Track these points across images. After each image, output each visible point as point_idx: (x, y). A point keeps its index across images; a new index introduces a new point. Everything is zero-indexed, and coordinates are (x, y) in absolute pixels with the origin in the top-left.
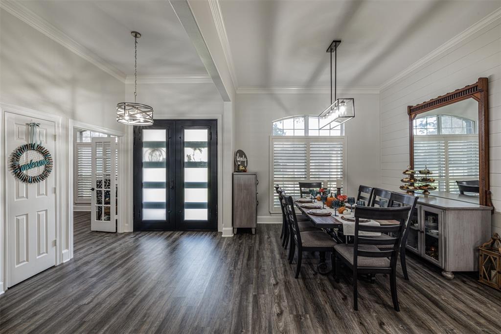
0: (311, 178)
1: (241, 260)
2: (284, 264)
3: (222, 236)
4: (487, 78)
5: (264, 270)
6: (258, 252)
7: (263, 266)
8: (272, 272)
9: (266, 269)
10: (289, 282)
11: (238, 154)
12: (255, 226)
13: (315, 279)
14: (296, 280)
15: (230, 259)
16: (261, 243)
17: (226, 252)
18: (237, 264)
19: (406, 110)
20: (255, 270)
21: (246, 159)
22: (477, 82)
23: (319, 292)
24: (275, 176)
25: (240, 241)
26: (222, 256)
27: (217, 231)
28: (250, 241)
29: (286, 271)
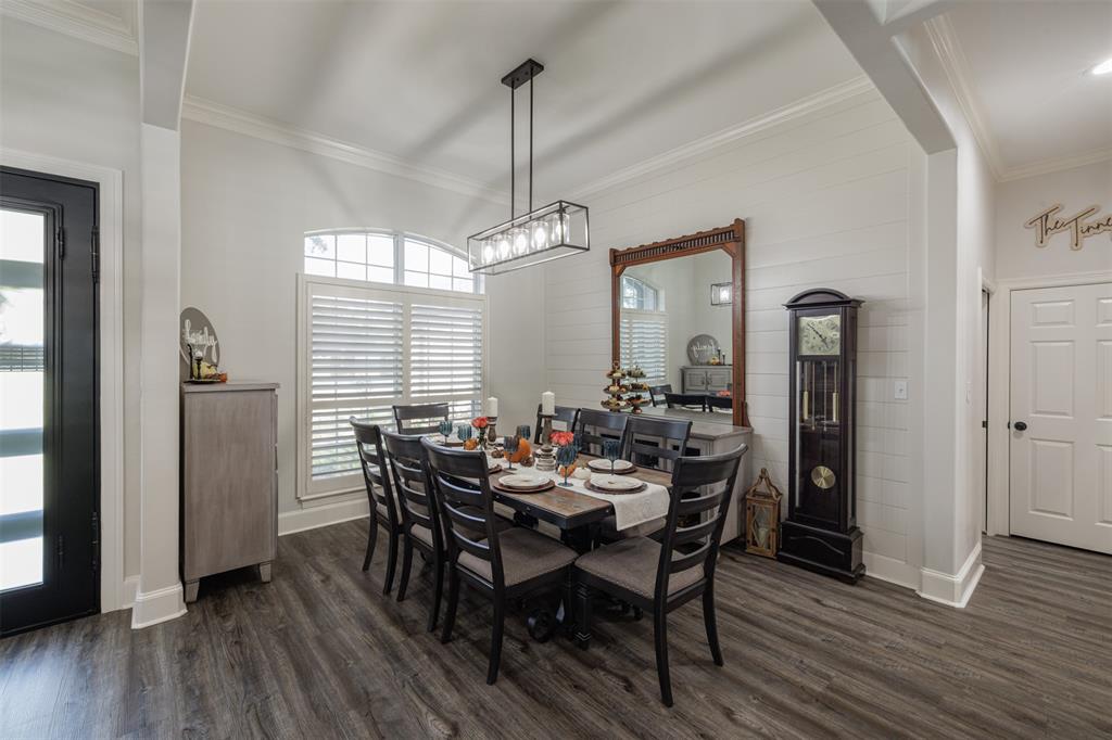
0: (414, 392)
1: (279, 696)
2: (430, 653)
3: (136, 625)
4: (743, 222)
5: (384, 699)
6: (321, 642)
7: (371, 689)
8: (414, 698)
9: (386, 692)
10: (482, 707)
11: (187, 321)
12: (271, 554)
13: (534, 661)
14: (493, 688)
15: (227, 716)
16: (310, 604)
17: (189, 691)
18: (272, 722)
19: (607, 257)
20: (352, 714)
21: (216, 339)
22: (732, 225)
23: (573, 700)
24: (314, 392)
25: (230, 625)
26: (181, 717)
27: (100, 611)
28: (266, 610)
29: (448, 672)
